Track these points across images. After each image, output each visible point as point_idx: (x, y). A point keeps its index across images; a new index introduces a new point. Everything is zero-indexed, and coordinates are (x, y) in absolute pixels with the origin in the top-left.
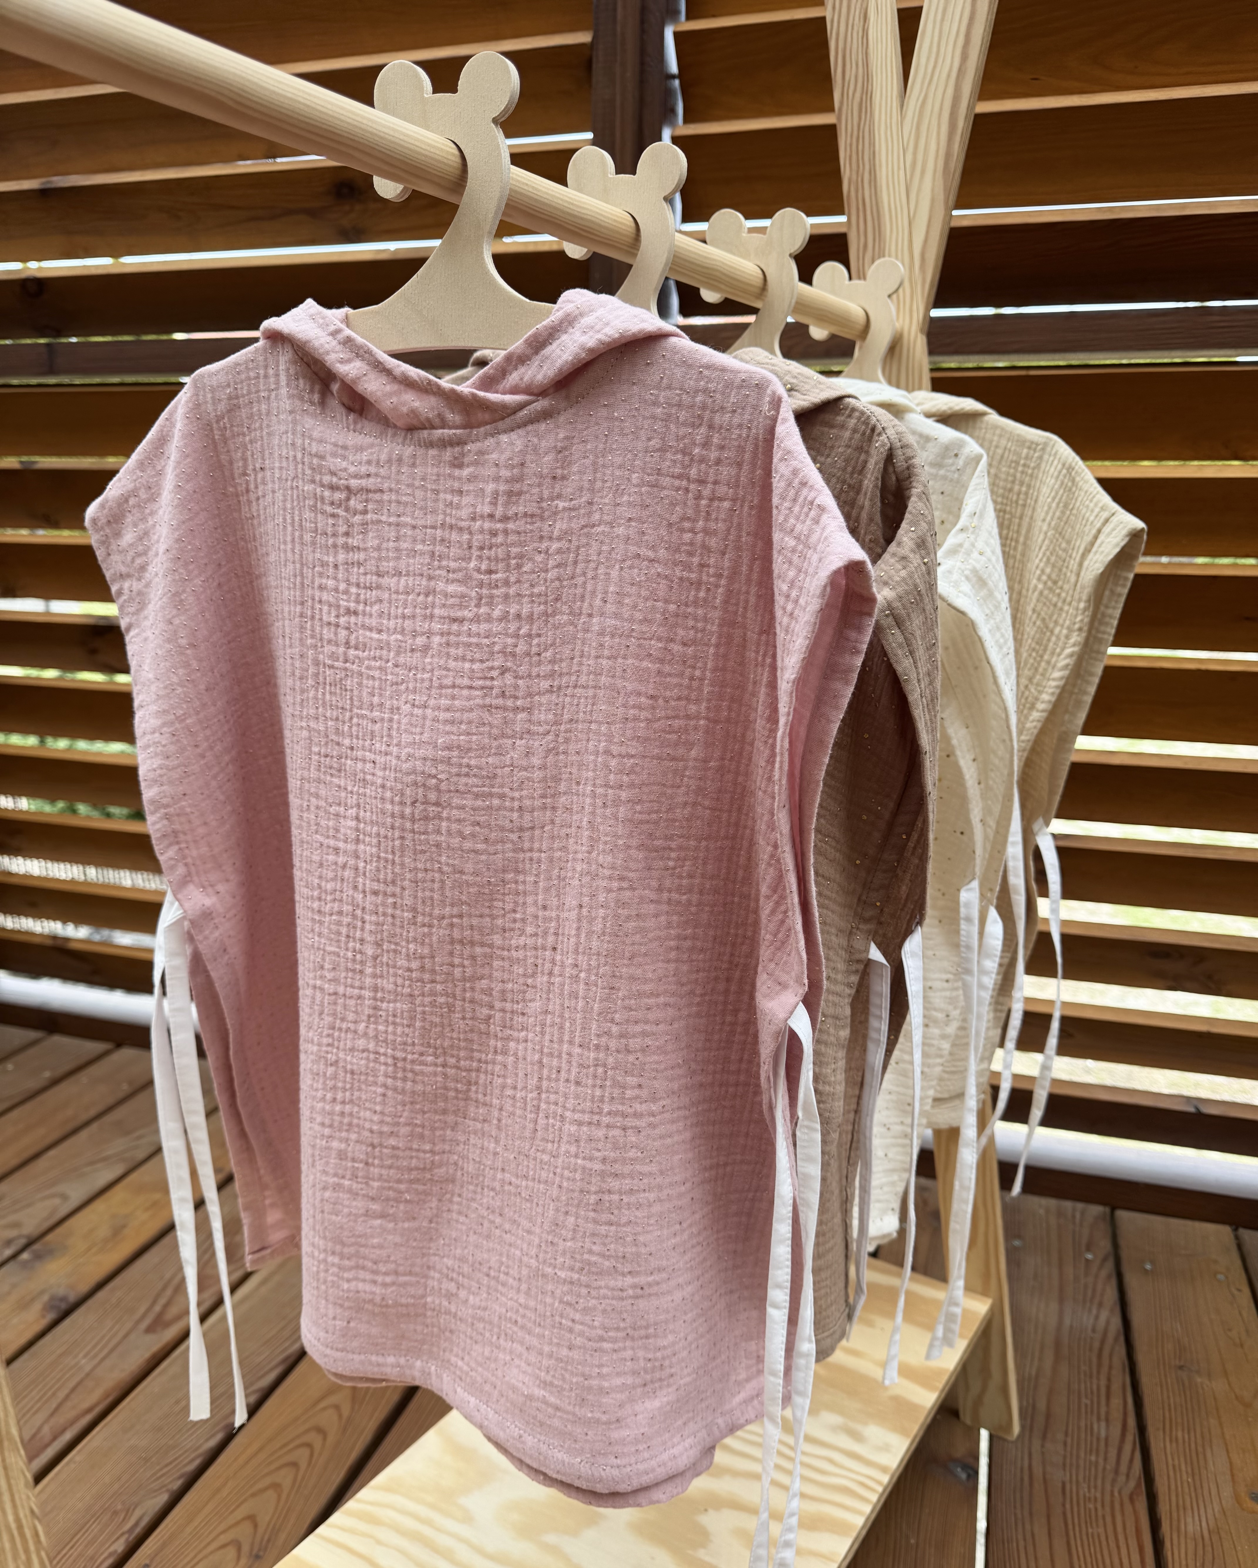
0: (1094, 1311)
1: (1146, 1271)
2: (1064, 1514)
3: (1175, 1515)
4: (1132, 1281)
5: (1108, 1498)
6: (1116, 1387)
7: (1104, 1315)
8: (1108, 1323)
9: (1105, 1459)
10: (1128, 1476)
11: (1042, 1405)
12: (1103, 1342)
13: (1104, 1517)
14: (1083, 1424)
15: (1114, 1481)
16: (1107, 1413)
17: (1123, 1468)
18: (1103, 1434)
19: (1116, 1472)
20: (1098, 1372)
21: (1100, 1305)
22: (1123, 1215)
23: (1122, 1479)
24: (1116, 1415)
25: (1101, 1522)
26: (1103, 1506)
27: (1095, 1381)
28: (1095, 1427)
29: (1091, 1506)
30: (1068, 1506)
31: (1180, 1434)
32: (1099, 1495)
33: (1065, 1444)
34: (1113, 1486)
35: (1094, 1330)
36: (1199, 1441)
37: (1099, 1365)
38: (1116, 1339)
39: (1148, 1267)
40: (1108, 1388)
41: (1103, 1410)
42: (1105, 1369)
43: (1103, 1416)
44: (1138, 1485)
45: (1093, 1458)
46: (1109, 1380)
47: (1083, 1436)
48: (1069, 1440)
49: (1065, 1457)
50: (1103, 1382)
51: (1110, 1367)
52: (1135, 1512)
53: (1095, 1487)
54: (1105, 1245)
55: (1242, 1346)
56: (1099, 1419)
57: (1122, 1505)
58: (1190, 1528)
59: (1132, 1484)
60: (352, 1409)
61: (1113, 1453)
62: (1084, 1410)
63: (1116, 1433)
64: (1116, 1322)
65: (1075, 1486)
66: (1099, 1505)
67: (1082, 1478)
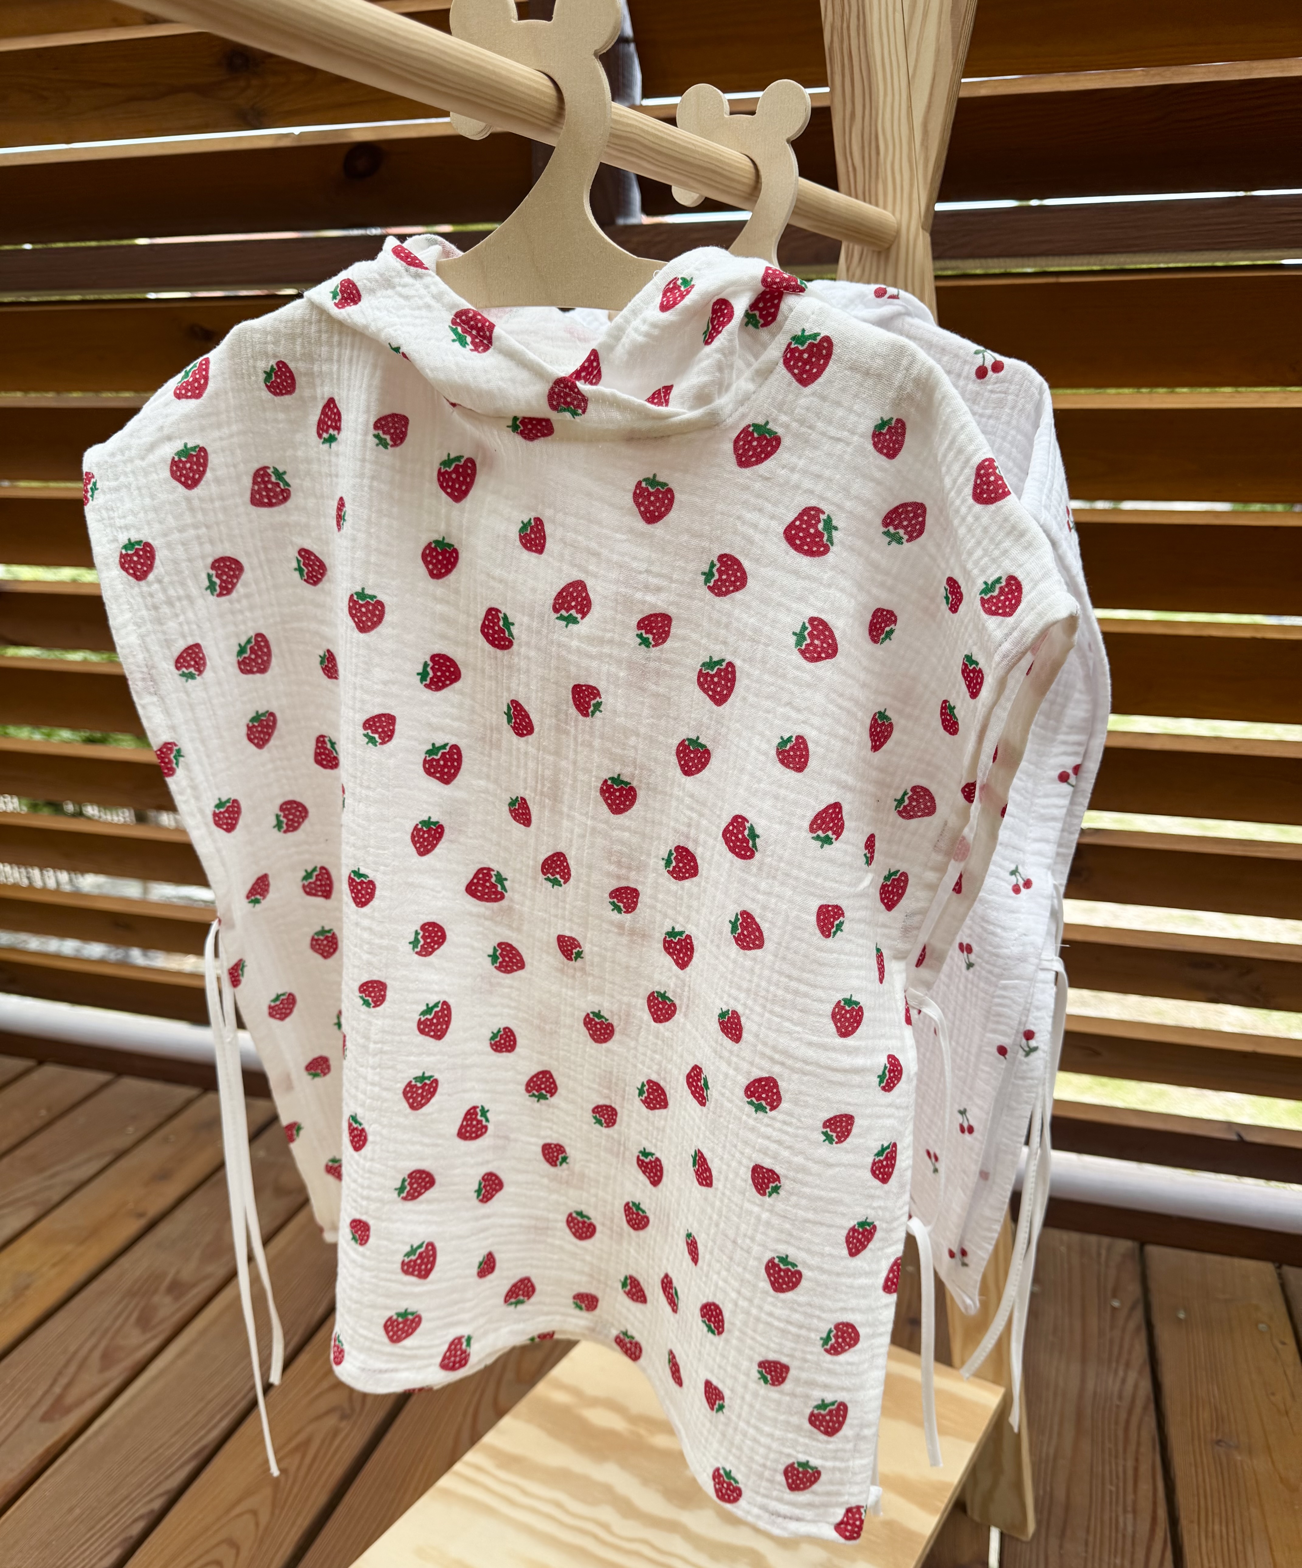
0: (1121, 1373)
1: (1180, 1320)
4: (1164, 1334)
6: (1145, 1468)
7: (1132, 1376)
8: (1136, 1386)
11: (1060, 1494)
12: (1130, 1413)
14: (1106, 1517)
16: (1135, 1502)
18: (1130, 1529)
20: (1124, 1451)
21: (1127, 1365)
22: (1153, 1251)
24: (1145, 1505)
27: (1121, 1462)
28: (1120, 1520)
31: (1217, 1527)
33: (1086, 1543)
35: (1120, 1397)
36: (1239, 1536)
37: (1126, 1440)
38: (1145, 1408)
39: (1182, 1315)
40: (1136, 1469)
41: (1130, 1497)
42: (1132, 1447)
43: (1129, 1509)
45: (1118, 1561)
46: (1137, 1460)
47: (1107, 1532)
48: (1091, 1539)
49: (1086, 1559)
50: (1130, 1464)
51: (1139, 1444)
54: (1133, 1289)
55: (1287, 1413)
56: (1125, 1511)
60: (272, 1514)
61: (1140, 1555)
62: (1107, 1499)
63: (1144, 1527)
64: (1146, 1385)
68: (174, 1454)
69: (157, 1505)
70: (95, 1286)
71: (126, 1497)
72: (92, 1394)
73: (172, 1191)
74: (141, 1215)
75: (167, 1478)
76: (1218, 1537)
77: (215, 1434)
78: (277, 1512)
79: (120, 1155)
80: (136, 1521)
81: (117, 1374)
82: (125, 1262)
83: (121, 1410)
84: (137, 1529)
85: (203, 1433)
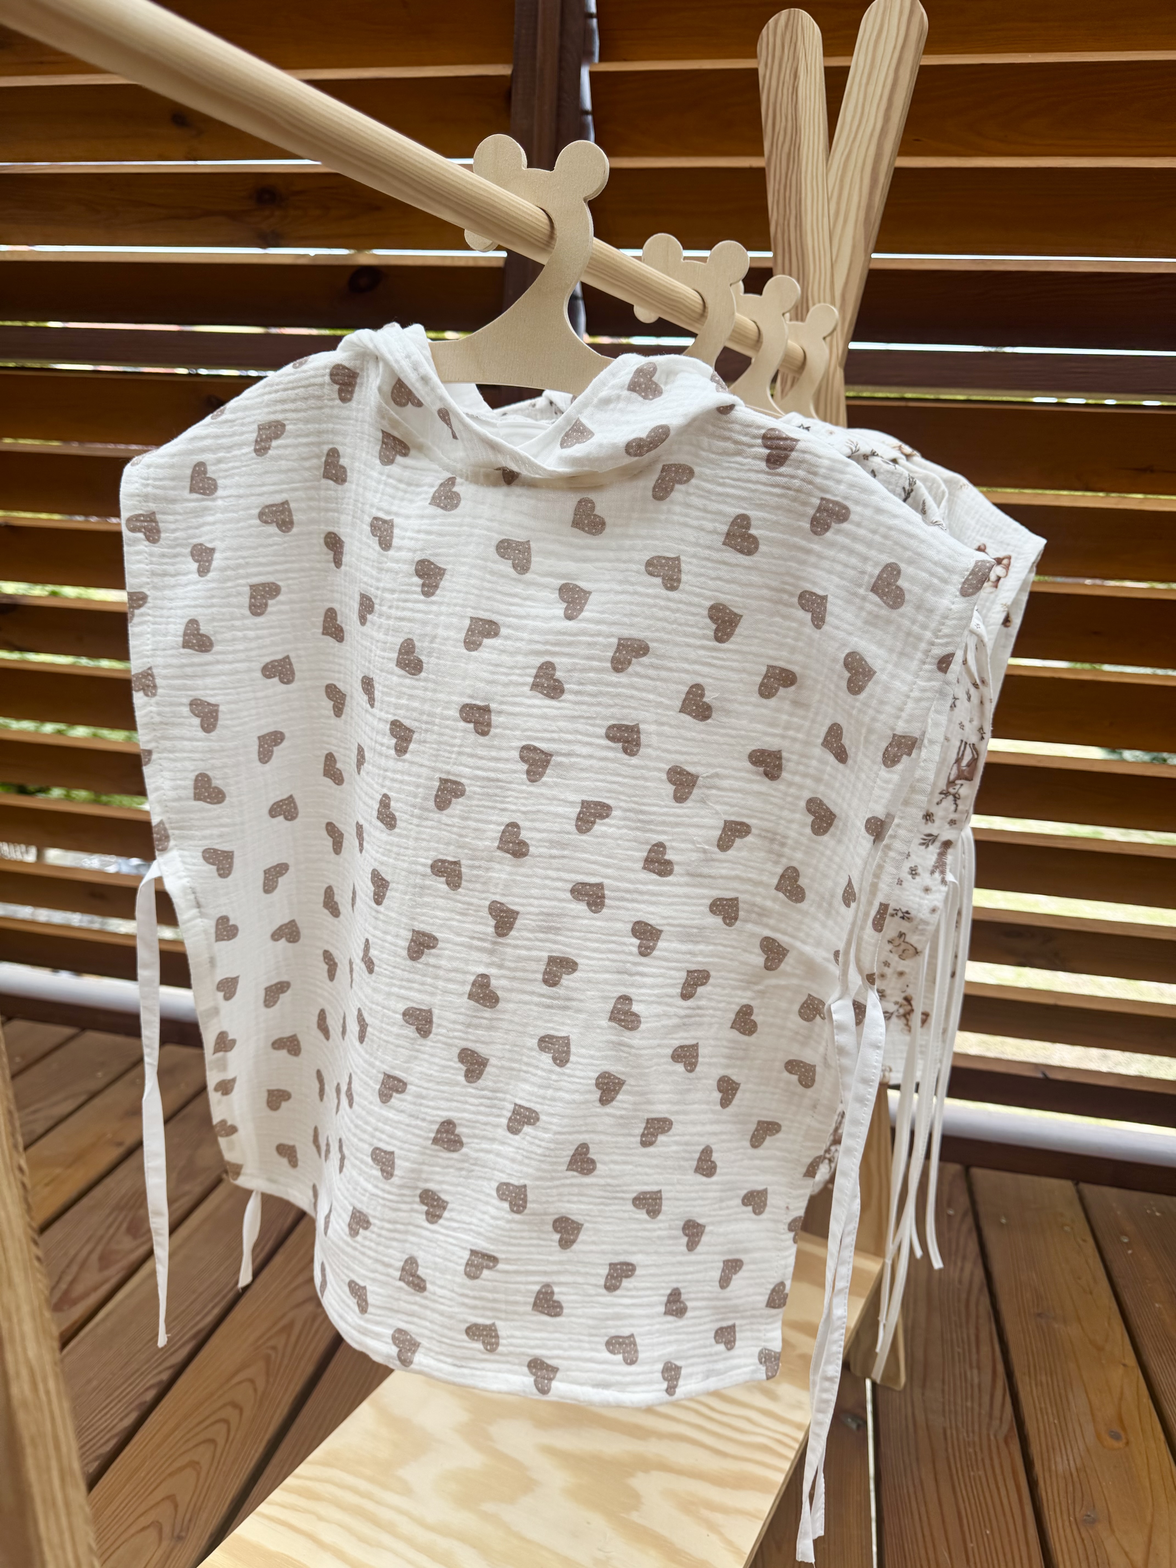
0: (959, 1264)
1: (1002, 1224)
2: (948, 1459)
3: (1045, 1456)
4: (991, 1235)
5: (985, 1442)
6: (984, 1335)
7: (968, 1266)
8: (972, 1274)
9: (980, 1405)
10: (1001, 1419)
11: (919, 1355)
12: (969, 1296)
13: (983, 1460)
14: (957, 1372)
15: (989, 1425)
16: (978, 1361)
17: (997, 1412)
18: (976, 1381)
19: (991, 1416)
20: (967, 1322)
21: (964, 1258)
22: (978, 1173)
23: (996, 1423)
24: (987, 1363)
25: (980, 1465)
26: (981, 1449)
27: (964, 1330)
28: (969, 1374)
29: (971, 1450)
30: (950, 1450)
31: (1044, 1378)
32: (977, 1439)
33: (943, 1391)
34: (988, 1429)
35: (960, 1282)
36: (1061, 1384)
37: (968, 1314)
38: (981, 1290)
39: (1003, 1221)
40: (978, 1336)
41: (974, 1357)
42: (973, 1319)
43: (974, 1364)
44: (1011, 1429)
45: (969, 1404)
46: (977, 1329)
47: (958, 1383)
48: (946, 1388)
49: (943, 1404)
50: (972, 1331)
51: (977, 1317)
52: (1010, 1453)
53: (973, 1432)
54: (963, 1200)
55: (1091, 1293)
56: (971, 1367)
57: (998, 1448)
58: (1060, 1468)
59: (1005, 1427)
60: (267, 1381)
61: (986, 1399)
62: (956, 1359)
63: (987, 1378)
64: (979, 1273)
65: (954, 1432)
66: (978, 1449)
67: (960, 1425)
69: (165, 1376)
70: (85, 1202)
71: (138, 1370)
72: (95, 1289)
75: (172, 1354)
76: (1045, 1385)
77: (210, 1319)
78: (271, 1380)
79: (93, 1096)
80: (147, 1389)
81: (115, 1273)
82: (109, 1182)
83: (122, 1302)
84: (150, 1396)
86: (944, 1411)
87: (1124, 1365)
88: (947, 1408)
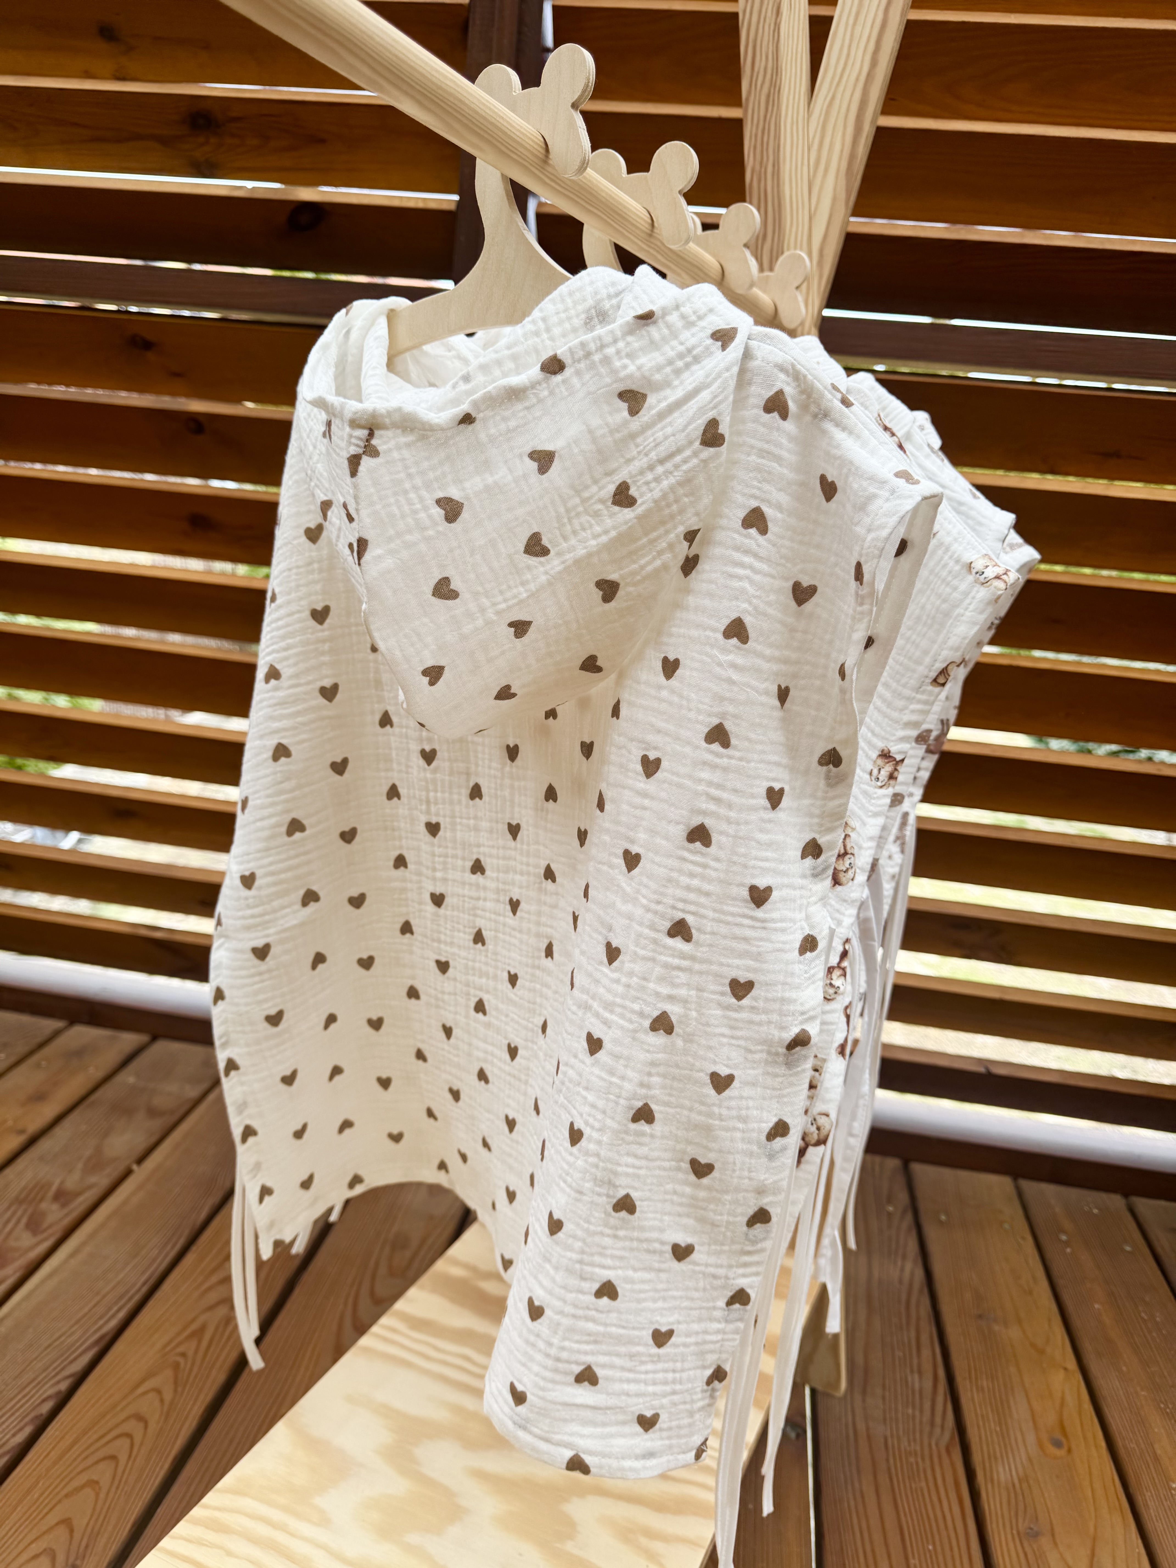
0: (899, 1263)
1: (941, 1222)
2: (889, 1469)
3: (987, 1465)
4: (932, 1233)
5: (926, 1452)
6: (925, 1338)
7: (909, 1266)
8: (912, 1274)
9: (921, 1411)
10: (942, 1427)
11: (860, 1360)
12: (909, 1294)
13: (925, 1470)
14: (898, 1377)
15: (931, 1434)
16: (919, 1365)
17: (938, 1420)
18: (917, 1386)
19: (932, 1424)
20: (908, 1324)
21: (904, 1257)
22: (917, 1168)
23: (938, 1430)
24: (927, 1367)
25: (922, 1475)
26: (923, 1459)
27: (905, 1333)
28: (910, 1379)
29: (912, 1460)
30: (891, 1461)
31: (985, 1384)
32: (918, 1448)
33: (884, 1398)
34: (930, 1439)
35: (901, 1281)
36: (1002, 1390)
37: (908, 1316)
38: (921, 1290)
39: (943, 1218)
40: (917, 1340)
41: (915, 1361)
42: (913, 1321)
43: (916, 1370)
44: (952, 1438)
45: (910, 1411)
46: (918, 1331)
47: (899, 1389)
48: (887, 1394)
49: (884, 1411)
50: (913, 1334)
51: (918, 1319)
52: (952, 1464)
53: (915, 1440)
54: (903, 1197)
55: (1030, 1293)
56: (912, 1371)
57: (940, 1457)
58: (1002, 1478)
59: (947, 1436)
61: (927, 1405)
62: (897, 1362)
63: (928, 1384)
64: (920, 1273)
65: (896, 1442)
66: (919, 1460)
67: (901, 1433)
68: (77, 1341)
71: (33, 1380)
73: (49, 1111)
74: (21, 1132)
75: (71, 1362)
76: (986, 1390)
77: (114, 1323)
80: (44, 1401)
84: (46, 1407)
85: (101, 1322)
86: (885, 1420)
87: (1066, 1369)
88: (888, 1415)
